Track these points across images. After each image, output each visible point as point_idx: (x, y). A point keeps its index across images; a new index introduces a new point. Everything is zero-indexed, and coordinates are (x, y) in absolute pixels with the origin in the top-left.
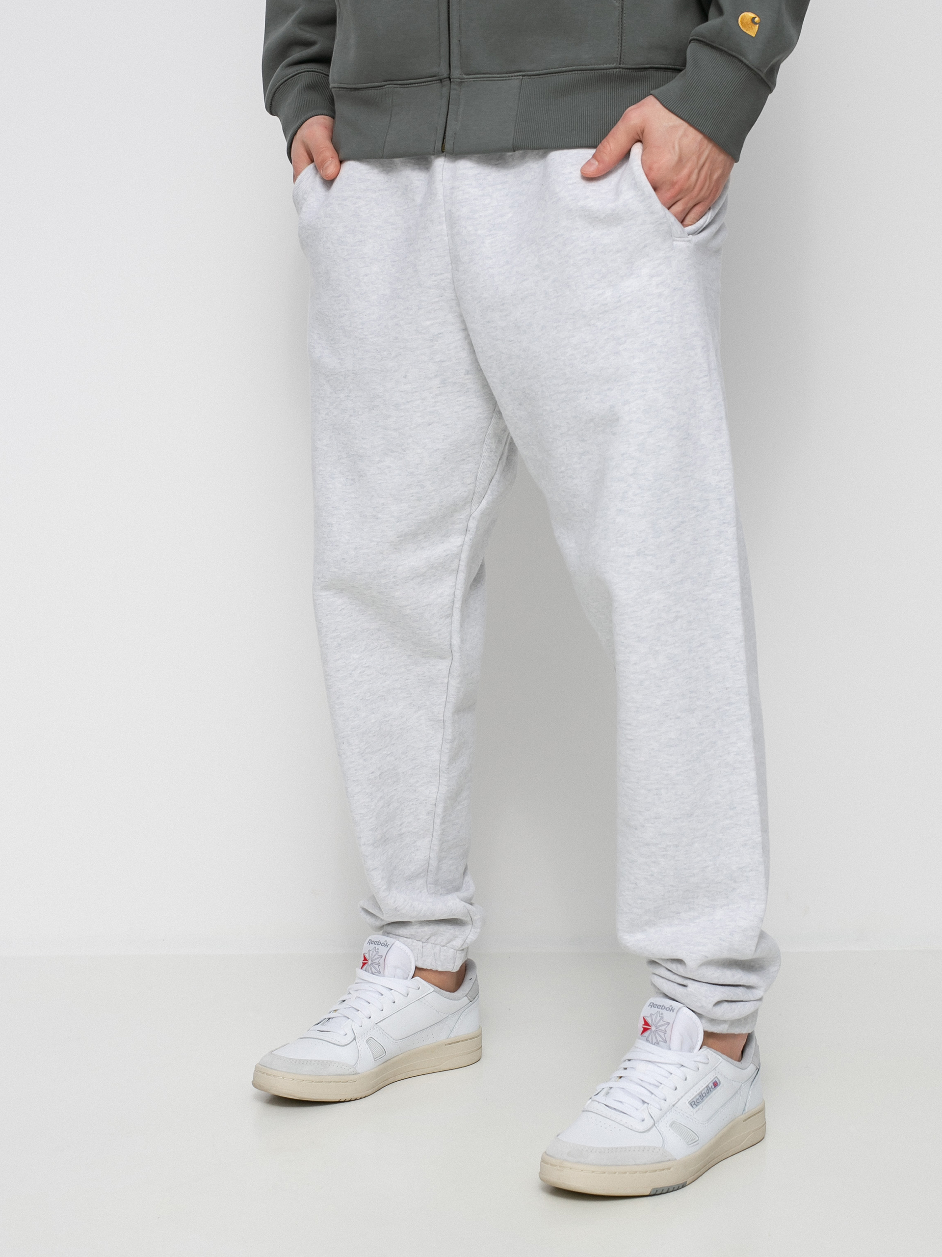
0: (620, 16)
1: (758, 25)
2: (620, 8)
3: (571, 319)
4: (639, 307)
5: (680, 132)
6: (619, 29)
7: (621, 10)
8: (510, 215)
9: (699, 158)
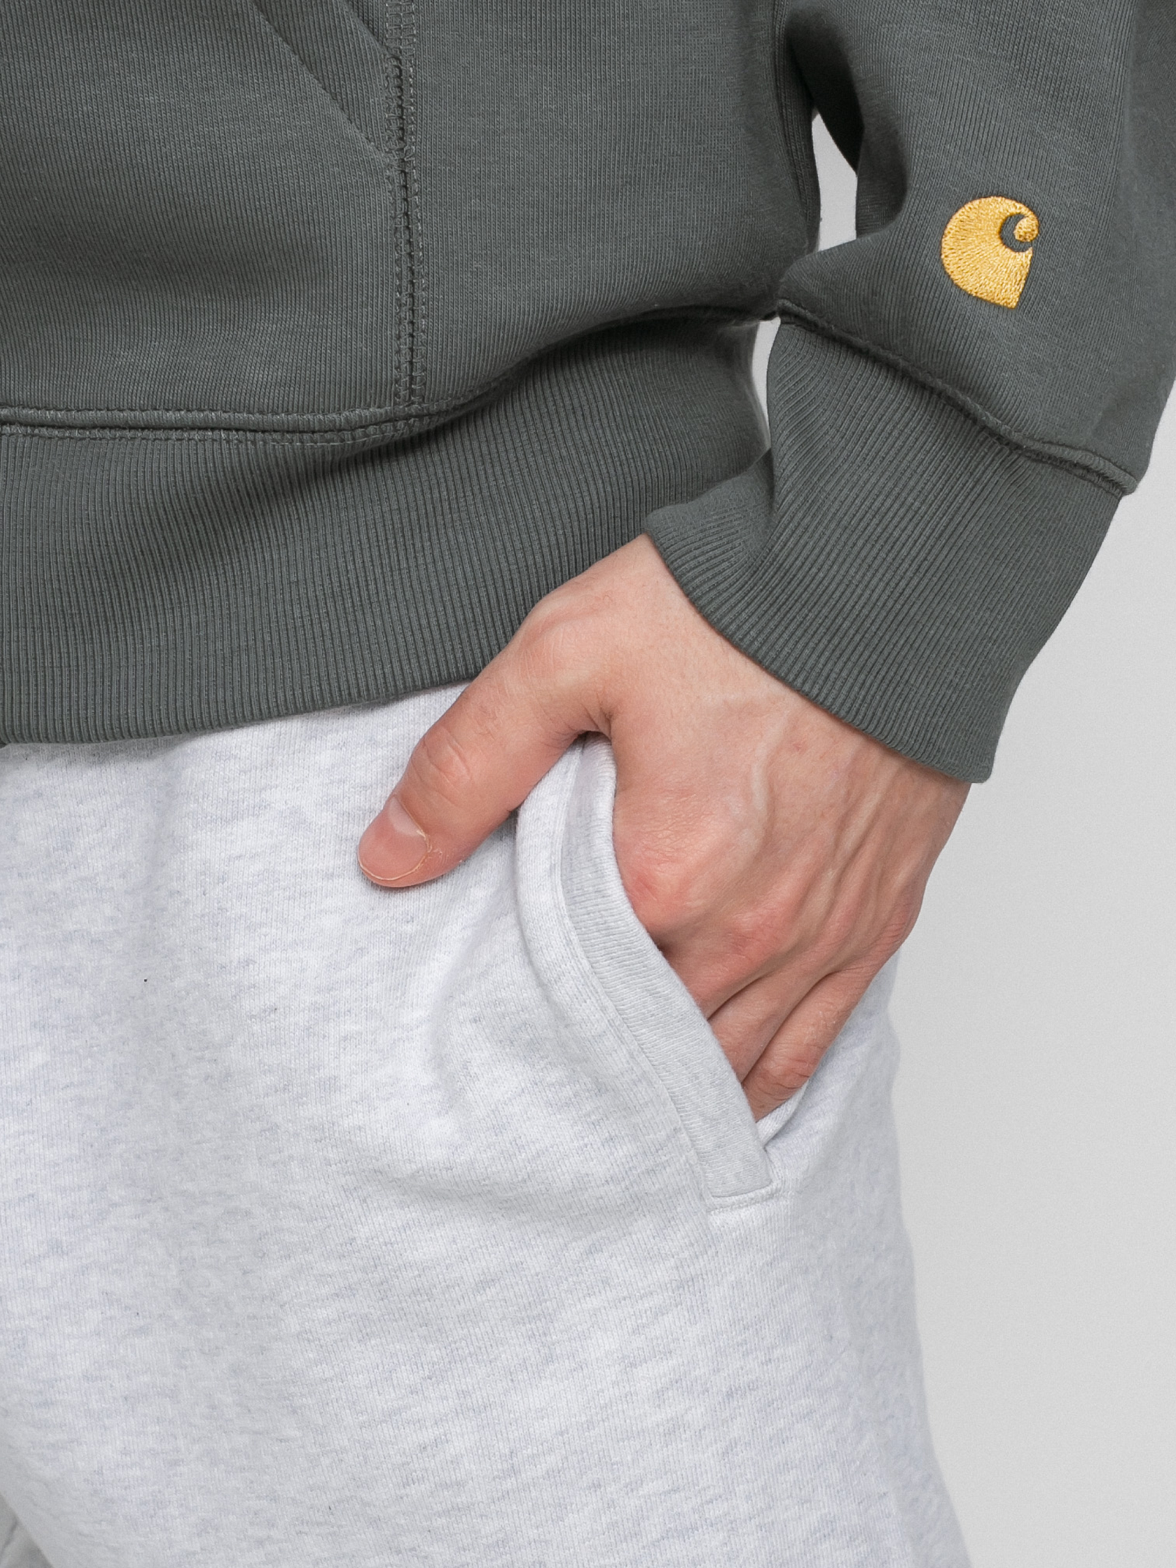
0: (401, 206)
1: (1029, 253)
2: (394, 173)
3: (319, 1524)
4: (596, 1486)
5: (774, 729)
6: (398, 262)
7: (399, 180)
8: (38, 1058)
9: (842, 825)
